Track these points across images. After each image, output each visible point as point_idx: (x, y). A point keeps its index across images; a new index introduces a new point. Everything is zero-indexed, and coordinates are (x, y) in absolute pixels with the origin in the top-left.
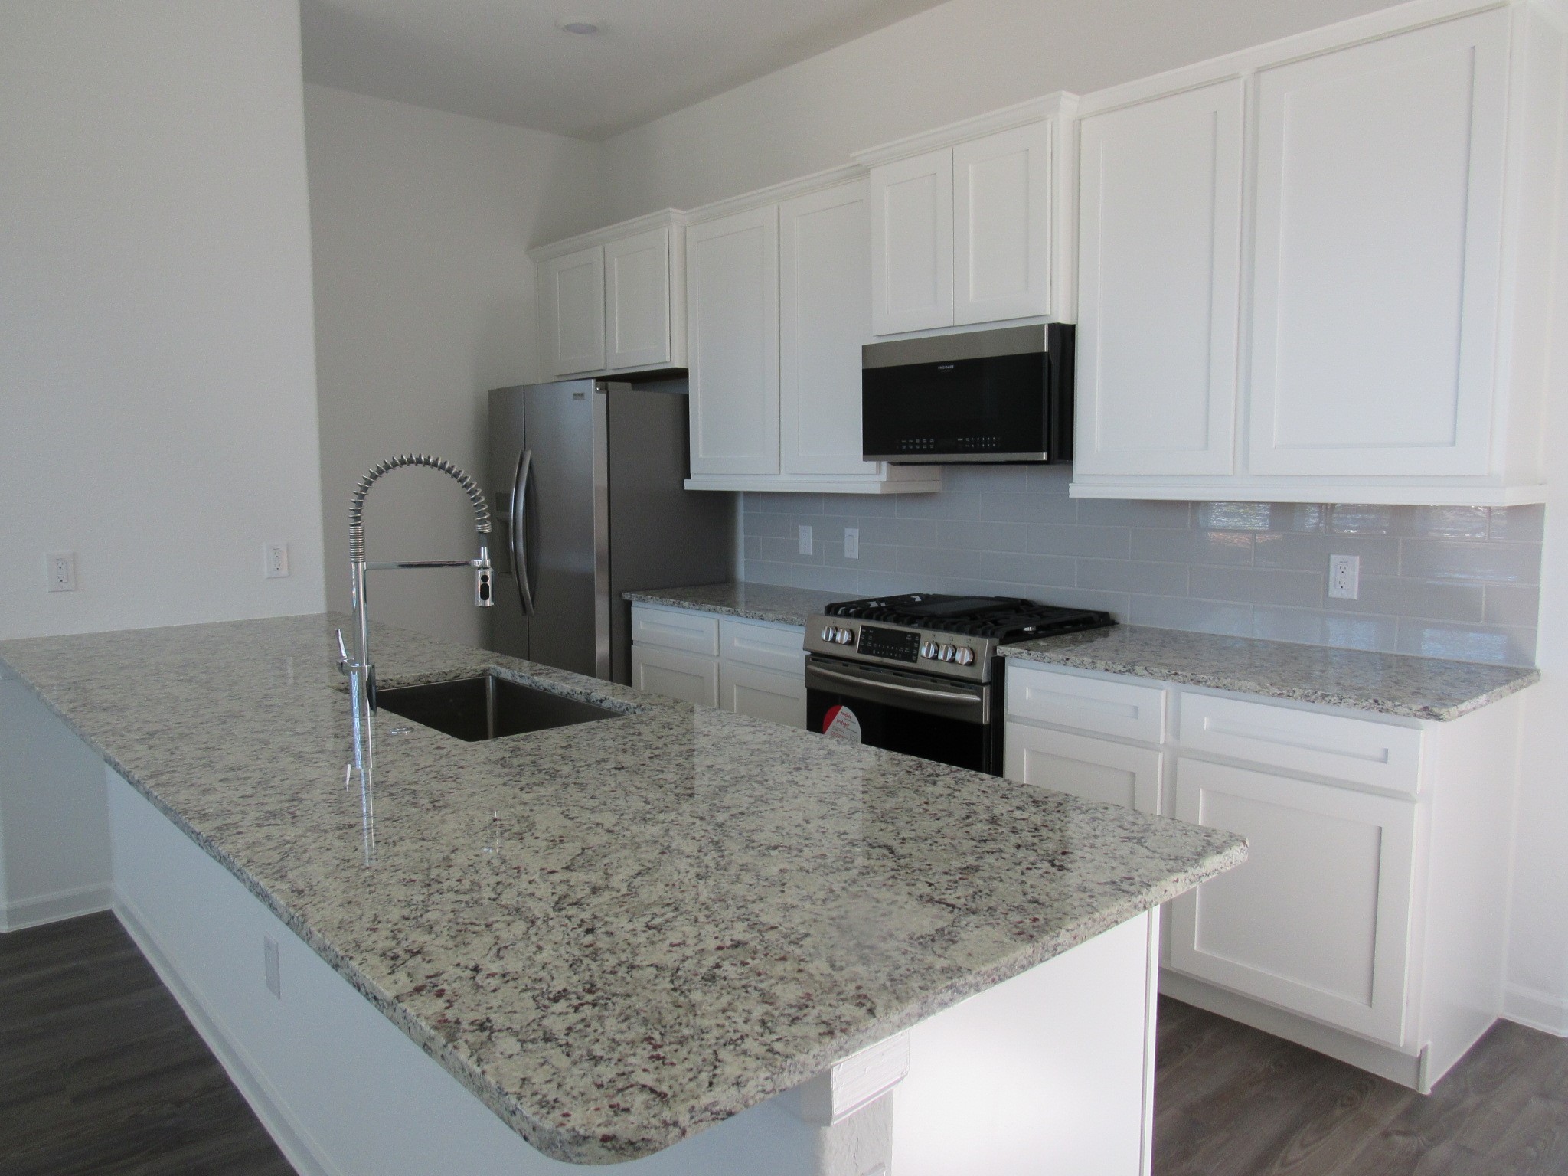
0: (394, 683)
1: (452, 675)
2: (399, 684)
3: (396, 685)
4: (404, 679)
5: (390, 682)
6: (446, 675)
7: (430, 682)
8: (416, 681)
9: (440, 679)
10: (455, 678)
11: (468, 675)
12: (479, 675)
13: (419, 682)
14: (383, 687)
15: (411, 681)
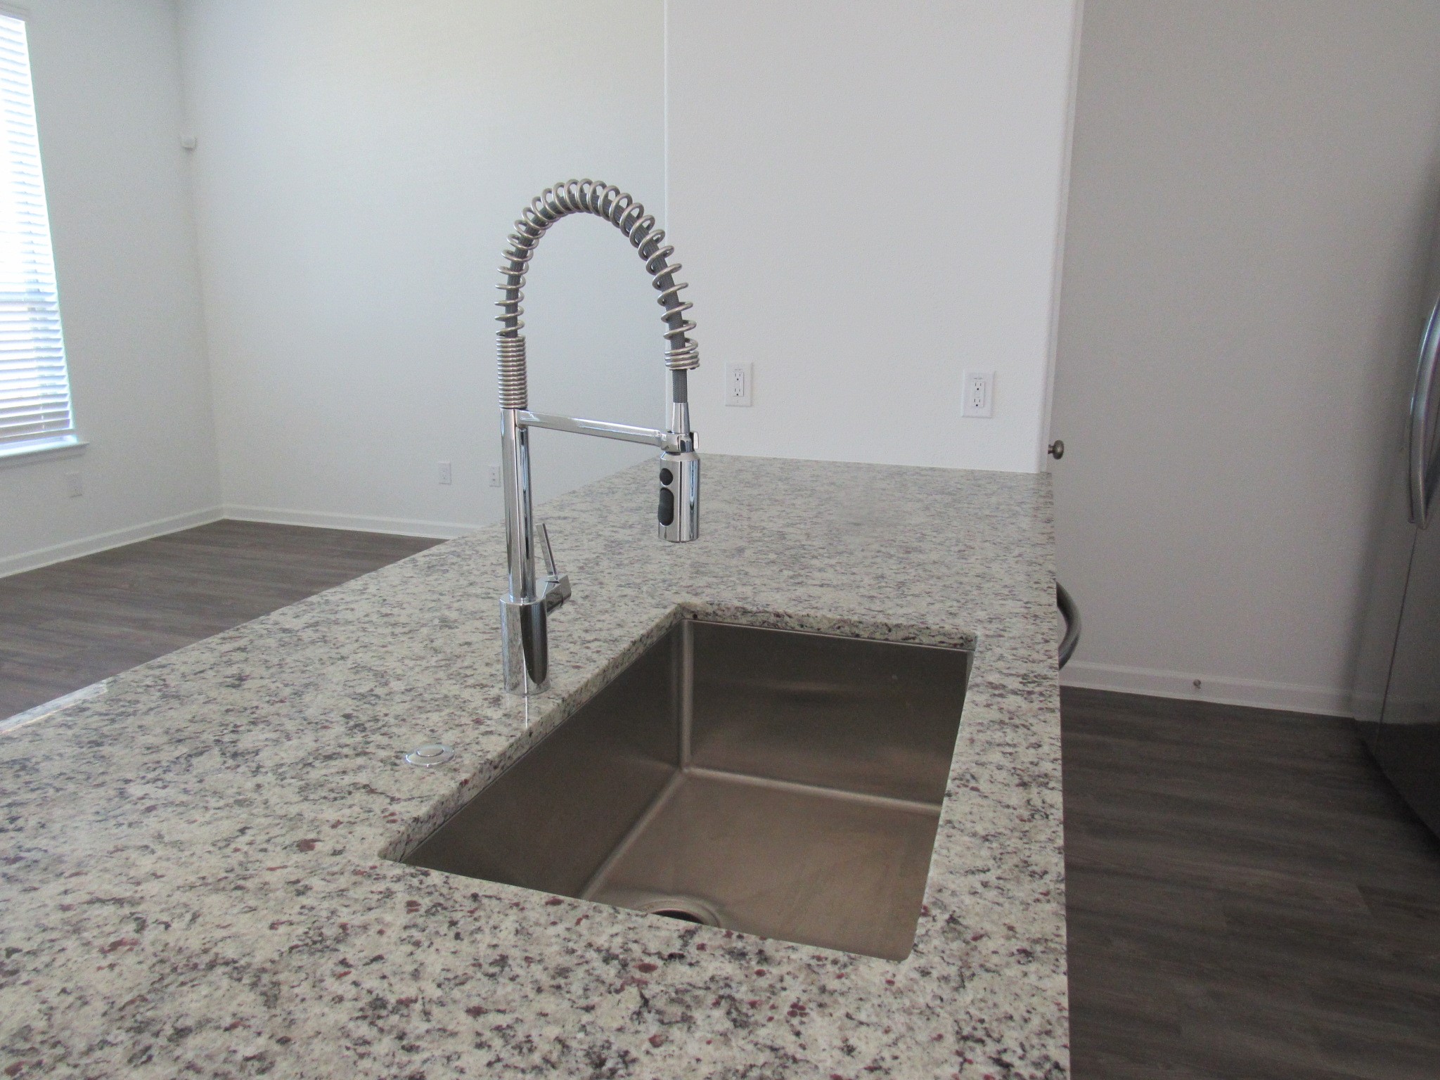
0: (793, 623)
1: (902, 634)
2: (802, 626)
3: (798, 628)
4: (811, 620)
5: (787, 619)
6: (890, 630)
7: (858, 636)
8: (832, 627)
9: (877, 635)
10: (906, 639)
11: (933, 641)
12: (955, 645)
13: (838, 632)
14: (775, 625)
15: (824, 626)
